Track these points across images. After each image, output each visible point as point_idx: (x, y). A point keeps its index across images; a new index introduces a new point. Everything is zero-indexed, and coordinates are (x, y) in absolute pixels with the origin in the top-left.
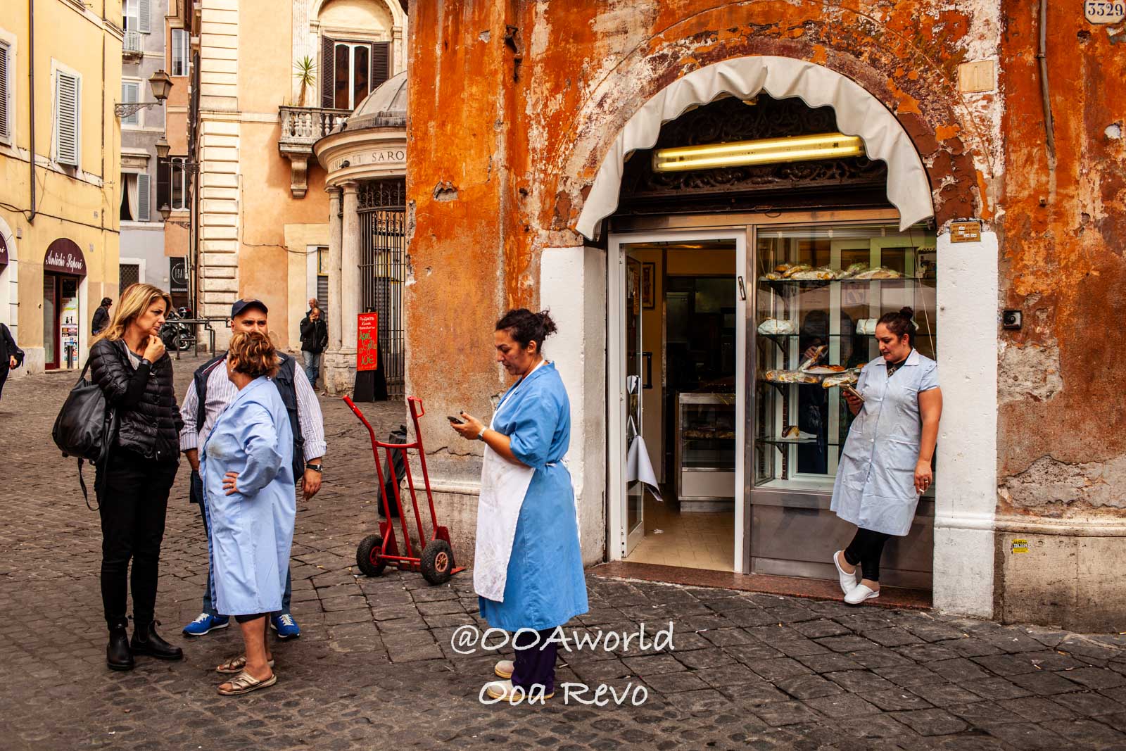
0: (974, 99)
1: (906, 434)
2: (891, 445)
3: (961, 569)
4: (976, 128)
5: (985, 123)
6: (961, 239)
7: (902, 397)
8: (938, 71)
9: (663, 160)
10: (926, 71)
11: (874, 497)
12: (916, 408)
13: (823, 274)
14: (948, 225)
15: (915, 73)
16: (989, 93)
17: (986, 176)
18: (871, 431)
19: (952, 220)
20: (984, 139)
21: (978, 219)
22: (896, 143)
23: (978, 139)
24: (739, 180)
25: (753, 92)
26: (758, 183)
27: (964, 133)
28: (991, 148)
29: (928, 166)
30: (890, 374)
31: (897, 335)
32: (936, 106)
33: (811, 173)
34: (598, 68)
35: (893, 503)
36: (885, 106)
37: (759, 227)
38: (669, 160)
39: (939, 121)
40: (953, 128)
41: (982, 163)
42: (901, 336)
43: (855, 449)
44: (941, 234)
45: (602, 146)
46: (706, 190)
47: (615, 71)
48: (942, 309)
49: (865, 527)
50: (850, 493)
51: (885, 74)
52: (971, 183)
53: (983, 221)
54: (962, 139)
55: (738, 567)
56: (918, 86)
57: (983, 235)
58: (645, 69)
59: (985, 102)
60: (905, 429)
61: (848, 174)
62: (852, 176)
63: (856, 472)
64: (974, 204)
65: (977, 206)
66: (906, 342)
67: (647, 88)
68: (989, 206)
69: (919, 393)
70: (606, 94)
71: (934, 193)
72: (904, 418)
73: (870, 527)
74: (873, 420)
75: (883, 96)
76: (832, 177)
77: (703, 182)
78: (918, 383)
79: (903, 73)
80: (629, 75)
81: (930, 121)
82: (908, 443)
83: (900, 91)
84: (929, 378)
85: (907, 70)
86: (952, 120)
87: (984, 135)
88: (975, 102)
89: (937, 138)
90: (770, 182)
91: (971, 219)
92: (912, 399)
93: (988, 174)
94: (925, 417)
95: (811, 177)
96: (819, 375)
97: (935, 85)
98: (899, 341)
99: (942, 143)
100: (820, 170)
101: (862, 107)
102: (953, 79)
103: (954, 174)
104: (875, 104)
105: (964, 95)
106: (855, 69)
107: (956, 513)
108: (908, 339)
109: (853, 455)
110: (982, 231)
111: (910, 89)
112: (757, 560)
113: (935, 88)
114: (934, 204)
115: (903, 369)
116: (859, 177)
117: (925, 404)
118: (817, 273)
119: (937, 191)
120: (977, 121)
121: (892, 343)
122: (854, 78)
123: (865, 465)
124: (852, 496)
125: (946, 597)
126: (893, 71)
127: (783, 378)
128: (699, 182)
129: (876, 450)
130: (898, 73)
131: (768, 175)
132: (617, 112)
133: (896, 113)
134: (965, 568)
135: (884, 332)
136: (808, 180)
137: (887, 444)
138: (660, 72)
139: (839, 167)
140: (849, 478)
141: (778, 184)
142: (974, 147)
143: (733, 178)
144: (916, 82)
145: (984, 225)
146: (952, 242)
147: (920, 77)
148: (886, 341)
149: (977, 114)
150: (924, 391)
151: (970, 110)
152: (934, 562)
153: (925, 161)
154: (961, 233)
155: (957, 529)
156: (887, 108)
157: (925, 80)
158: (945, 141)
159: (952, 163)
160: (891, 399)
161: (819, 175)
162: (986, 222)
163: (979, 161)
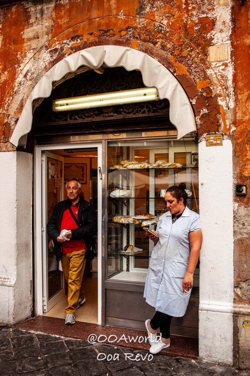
0: (218, 65)
1: (182, 257)
2: (174, 263)
3: (214, 335)
4: (219, 81)
5: (224, 79)
6: (212, 144)
7: (180, 236)
8: (198, 51)
9: (57, 105)
10: (191, 51)
11: (164, 293)
12: (187, 241)
13: (143, 165)
14: (205, 136)
15: (185, 53)
16: (226, 62)
17: (225, 108)
18: (163, 255)
19: (207, 133)
20: (224, 87)
21: (221, 133)
22: (175, 90)
23: (220, 88)
24: (96, 115)
25: (99, 64)
26: (106, 117)
27: (212, 84)
28: (227, 92)
29: (193, 103)
30: (173, 222)
31: (177, 198)
32: (197, 70)
33: (133, 111)
34: (25, 57)
35: (175, 298)
36: (170, 71)
37: (108, 141)
38: (61, 105)
39: (199, 78)
40: (206, 82)
41: (222, 101)
42: (179, 199)
43: (155, 265)
44: (200, 141)
45: (26, 98)
46: (80, 121)
47: (33, 58)
48: (202, 184)
49: (160, 310)
50: (152, 290)
51: (169, 54)
52: (217, 112)
53: (224, 134)
54: (211, 88)
55: (99, 322)
56: (187, 59)
57: (224, 142)
58: (47, 57)
59: (223, 67)
60: (182, 254)
61: (152, 110)
62: (154, 111)
63: (155, 278)
64: (219, 124)
65: (220, 125)
66: (182, 203)
67: (48, 66)
68: (227, 125)
69: (189, 233)
70: (28, 70)
71: (196, 118)
72: (181, 247)
73: (162, 311)
74: (163, 249)
75: (169, 65)
76: (144, 112)
77: (79, 117)
78: (189, 227)
79: (179, 53)
80: (40, 60)
81: (194, 79)
82: (184, 262)
83: (177, 62)
84: (195, 224)
85: (181, 51)
86: (206, 77)
87: (224, 85)
88: (218, 67)
89: (197, 88)
90: (112, 116)
91: (217, 133)
92: (186, 236)
93: (226, 107)
94: (192, 246)
95: (133, 113)
96: (140, 219)
97: (196, 58)
98: (178, 202)
99: (200, 90)
100: (138, 109)
101: (157, 71)
102: (206, 54)
103: (207, 108)
104: (163, 69)
105: (212, 63)
106: (153, 51)
107: (211, 302)
108: (183, 201)
109: (154, 268)
110: (223, 139)
111: (183, 61)
112: (109, 318)
113: (197, 60)
114: (196, 124)
115: (180, 218)
116: (158, 112)
117: (193, 239)
118: (140, 165)
119: (198, 117)
120: (219, 77)
121: (174, 203)
122: (153, 56)
123: (160, 274)
124: (154, 291)
125: (206, 351)
126: (173, 51)
127: (123, 220)
128: (77, 117)
129: (165, 266)
130: (176, 53)
131: (111, 112)
132: (33, 80)
133: (175, 74)
134: (216, 335)
135: (169, 197)
136: (131, 114)
137: (172, 263)
138: (54, 58)
139: (148, 107)
140: (152, 281)
141: (116, 117)
142: (218, 92)
143: (93, 114)
144: (186, 57)
145: (224, 136)
146: (207, 146)
147: (188, 54)
148: (171, 202)
149: (219, 73)
150: (192, 231)
151: (215, 71)
152: (199, 330)
153: (191, 101)
154: (212, 141)
155: (211, 312)
156: (171, 72)
157: (191, 56)
158: (202, 89)
159: (206, 101)
160: (174, 236)
161: (137, 112)
162: (226, 134)
163: (221, 100)
